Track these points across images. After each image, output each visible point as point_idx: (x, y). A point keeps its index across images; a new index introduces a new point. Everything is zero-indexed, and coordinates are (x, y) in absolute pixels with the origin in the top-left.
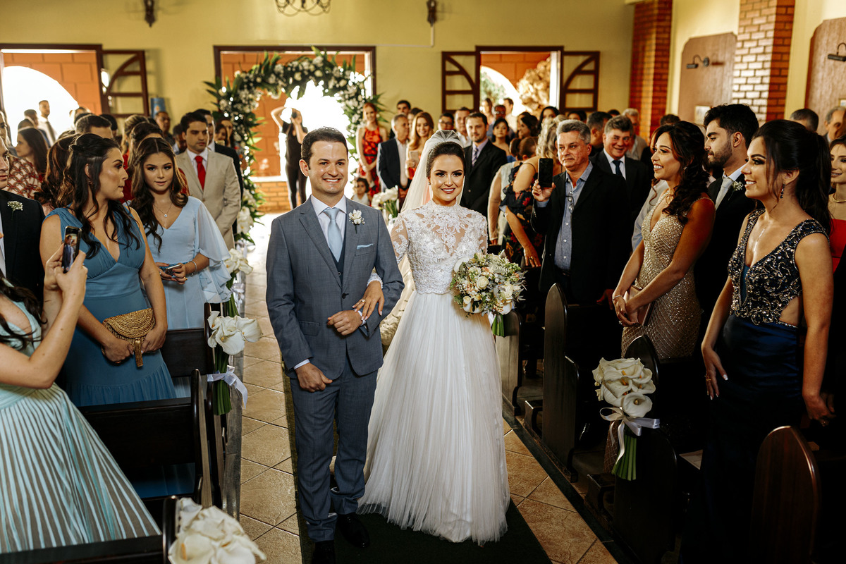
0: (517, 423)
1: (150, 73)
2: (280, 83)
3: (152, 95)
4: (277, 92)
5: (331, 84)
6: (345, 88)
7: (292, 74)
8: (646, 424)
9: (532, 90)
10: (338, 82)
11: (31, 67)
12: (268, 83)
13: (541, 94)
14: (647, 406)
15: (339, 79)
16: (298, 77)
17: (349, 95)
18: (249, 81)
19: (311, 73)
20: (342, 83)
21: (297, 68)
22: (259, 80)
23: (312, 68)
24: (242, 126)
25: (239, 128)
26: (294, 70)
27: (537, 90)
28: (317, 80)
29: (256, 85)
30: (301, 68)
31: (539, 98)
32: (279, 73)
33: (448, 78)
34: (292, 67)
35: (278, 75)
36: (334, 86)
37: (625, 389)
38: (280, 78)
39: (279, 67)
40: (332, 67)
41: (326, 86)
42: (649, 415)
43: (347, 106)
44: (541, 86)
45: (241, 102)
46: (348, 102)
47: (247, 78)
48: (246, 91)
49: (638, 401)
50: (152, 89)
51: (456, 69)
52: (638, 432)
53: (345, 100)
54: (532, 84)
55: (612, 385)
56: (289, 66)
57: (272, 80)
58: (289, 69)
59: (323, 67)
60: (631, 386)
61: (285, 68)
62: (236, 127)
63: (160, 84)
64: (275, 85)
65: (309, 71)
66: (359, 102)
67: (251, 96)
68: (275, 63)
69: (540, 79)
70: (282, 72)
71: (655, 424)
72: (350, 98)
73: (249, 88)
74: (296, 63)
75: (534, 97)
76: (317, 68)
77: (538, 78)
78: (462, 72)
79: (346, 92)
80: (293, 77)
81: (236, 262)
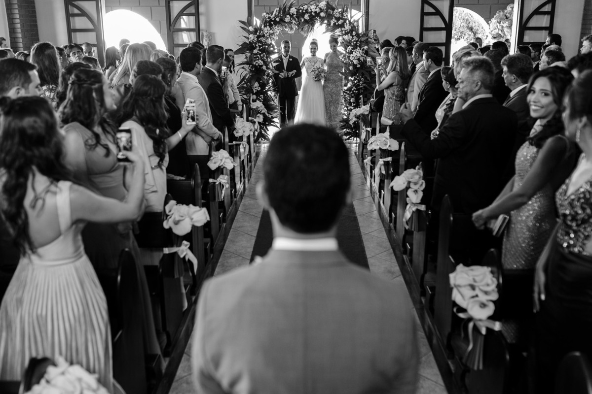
0: (421, 302)
1: (202, 14)
2: (294, 21)
3: (202, 30)
4: (292, 29)
5: (332, 22)
6: (342, 26)
7: (303, 15)
8: (490, 324)
9: (500, 27)
10: (338, 22)
11: (131, 10)
12: (285, 22)
13: (505, 30)
14: (490, 310)
15: (338, 19)
16: (307, 17)
17: (345, 31)
18: (271, 20)
19: (317, 14)
20: (340, 22)
21: (307, 10)
22: (278, 19)
23: (318, 10)
24: (264, 54)
25: (262, 55)
26: (304, 11)
27: (503, 27)
28: (322, 19)
29: (276, 23)
30: (309, 11)
31: (504, 34)
32: (293, 15)
33: (426, 18)
34: (303, 10)
35: (292, 16)
36: (335, 24)
37: (473, 293)
38: (294, 18)
39: (293, 10)
40: (333, 9)
41: (329, 24)
42: (492, 318)
43: (344, 39)
44: (506, 24)
45: (264, 36)
46: (344, 36)
47: (269, 18)
48: (268, 28)
49: (483, 305)
50: (203, 26)
51: (432, 10)
52: (484, 331)
53: (343, 34)
54: (500, 23)
55: (462, 290)
56: (301, 9)
57: (287, 19)
58: (301, 11)
59: (327, 10)
60: (477, 292)
61: (298, 10)
62: (260, 54)
63: (208, 23)
64: (290, 23)
65: (315, 12)
66: (353, 36)
67: (271, 31)
68: (290, 7)
69: (507, 18)
70: (295, 13)
71: (497, 326)
72: (346, 34)
73: (271, 26)
74: (306, 7)
75: (500, 32)
76: (321, 10)
77: (505, 17)
78: (438, 13)
79: (343, 29)
80: (303, 17)
81: (221, 160)
